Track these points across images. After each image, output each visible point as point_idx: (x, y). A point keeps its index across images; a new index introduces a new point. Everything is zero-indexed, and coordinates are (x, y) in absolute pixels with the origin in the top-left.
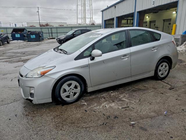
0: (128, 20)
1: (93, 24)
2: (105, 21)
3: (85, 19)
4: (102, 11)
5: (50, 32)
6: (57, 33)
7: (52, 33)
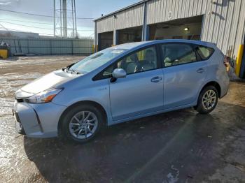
0: (128, 34)
1: (77, 38)
2: (100, 34)
3: (66, 31)
4: (96, 21)
5: (17, 45)
6: (28, 47)
7: (20, 47)
